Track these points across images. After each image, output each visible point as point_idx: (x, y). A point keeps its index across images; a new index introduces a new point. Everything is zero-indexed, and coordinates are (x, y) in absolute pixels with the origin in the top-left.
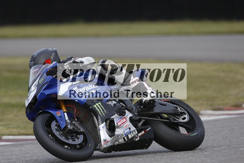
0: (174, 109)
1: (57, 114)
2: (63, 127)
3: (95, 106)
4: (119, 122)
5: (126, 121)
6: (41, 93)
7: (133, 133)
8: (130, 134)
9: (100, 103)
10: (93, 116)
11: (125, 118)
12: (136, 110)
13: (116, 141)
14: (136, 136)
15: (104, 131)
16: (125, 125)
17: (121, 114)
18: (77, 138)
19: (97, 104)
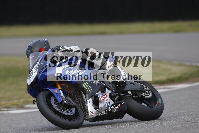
0: (141, 87)
1: (55, 91)
2: (60, 101)
3: (83, 85)
4: (102, 97)
5: (107, 96)
6: (41, 75)
7: (112, 106)
8: (110, 107)
9: (87, 83)
10: (82, 93)
11: (106, 94)
12: (113, 88)
13: (100, 113)
14: (114, 108)
15: (90, 105)
16: (106, 100)
17: (103, 91)
18: (71, 110)
19: (85, 83)
